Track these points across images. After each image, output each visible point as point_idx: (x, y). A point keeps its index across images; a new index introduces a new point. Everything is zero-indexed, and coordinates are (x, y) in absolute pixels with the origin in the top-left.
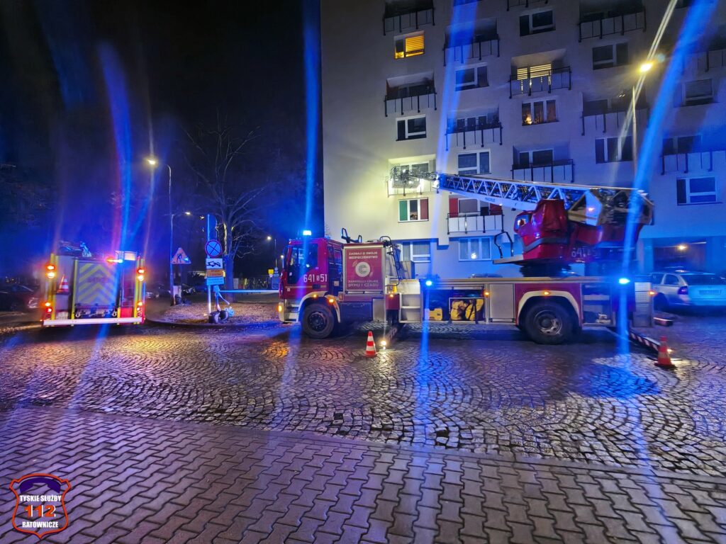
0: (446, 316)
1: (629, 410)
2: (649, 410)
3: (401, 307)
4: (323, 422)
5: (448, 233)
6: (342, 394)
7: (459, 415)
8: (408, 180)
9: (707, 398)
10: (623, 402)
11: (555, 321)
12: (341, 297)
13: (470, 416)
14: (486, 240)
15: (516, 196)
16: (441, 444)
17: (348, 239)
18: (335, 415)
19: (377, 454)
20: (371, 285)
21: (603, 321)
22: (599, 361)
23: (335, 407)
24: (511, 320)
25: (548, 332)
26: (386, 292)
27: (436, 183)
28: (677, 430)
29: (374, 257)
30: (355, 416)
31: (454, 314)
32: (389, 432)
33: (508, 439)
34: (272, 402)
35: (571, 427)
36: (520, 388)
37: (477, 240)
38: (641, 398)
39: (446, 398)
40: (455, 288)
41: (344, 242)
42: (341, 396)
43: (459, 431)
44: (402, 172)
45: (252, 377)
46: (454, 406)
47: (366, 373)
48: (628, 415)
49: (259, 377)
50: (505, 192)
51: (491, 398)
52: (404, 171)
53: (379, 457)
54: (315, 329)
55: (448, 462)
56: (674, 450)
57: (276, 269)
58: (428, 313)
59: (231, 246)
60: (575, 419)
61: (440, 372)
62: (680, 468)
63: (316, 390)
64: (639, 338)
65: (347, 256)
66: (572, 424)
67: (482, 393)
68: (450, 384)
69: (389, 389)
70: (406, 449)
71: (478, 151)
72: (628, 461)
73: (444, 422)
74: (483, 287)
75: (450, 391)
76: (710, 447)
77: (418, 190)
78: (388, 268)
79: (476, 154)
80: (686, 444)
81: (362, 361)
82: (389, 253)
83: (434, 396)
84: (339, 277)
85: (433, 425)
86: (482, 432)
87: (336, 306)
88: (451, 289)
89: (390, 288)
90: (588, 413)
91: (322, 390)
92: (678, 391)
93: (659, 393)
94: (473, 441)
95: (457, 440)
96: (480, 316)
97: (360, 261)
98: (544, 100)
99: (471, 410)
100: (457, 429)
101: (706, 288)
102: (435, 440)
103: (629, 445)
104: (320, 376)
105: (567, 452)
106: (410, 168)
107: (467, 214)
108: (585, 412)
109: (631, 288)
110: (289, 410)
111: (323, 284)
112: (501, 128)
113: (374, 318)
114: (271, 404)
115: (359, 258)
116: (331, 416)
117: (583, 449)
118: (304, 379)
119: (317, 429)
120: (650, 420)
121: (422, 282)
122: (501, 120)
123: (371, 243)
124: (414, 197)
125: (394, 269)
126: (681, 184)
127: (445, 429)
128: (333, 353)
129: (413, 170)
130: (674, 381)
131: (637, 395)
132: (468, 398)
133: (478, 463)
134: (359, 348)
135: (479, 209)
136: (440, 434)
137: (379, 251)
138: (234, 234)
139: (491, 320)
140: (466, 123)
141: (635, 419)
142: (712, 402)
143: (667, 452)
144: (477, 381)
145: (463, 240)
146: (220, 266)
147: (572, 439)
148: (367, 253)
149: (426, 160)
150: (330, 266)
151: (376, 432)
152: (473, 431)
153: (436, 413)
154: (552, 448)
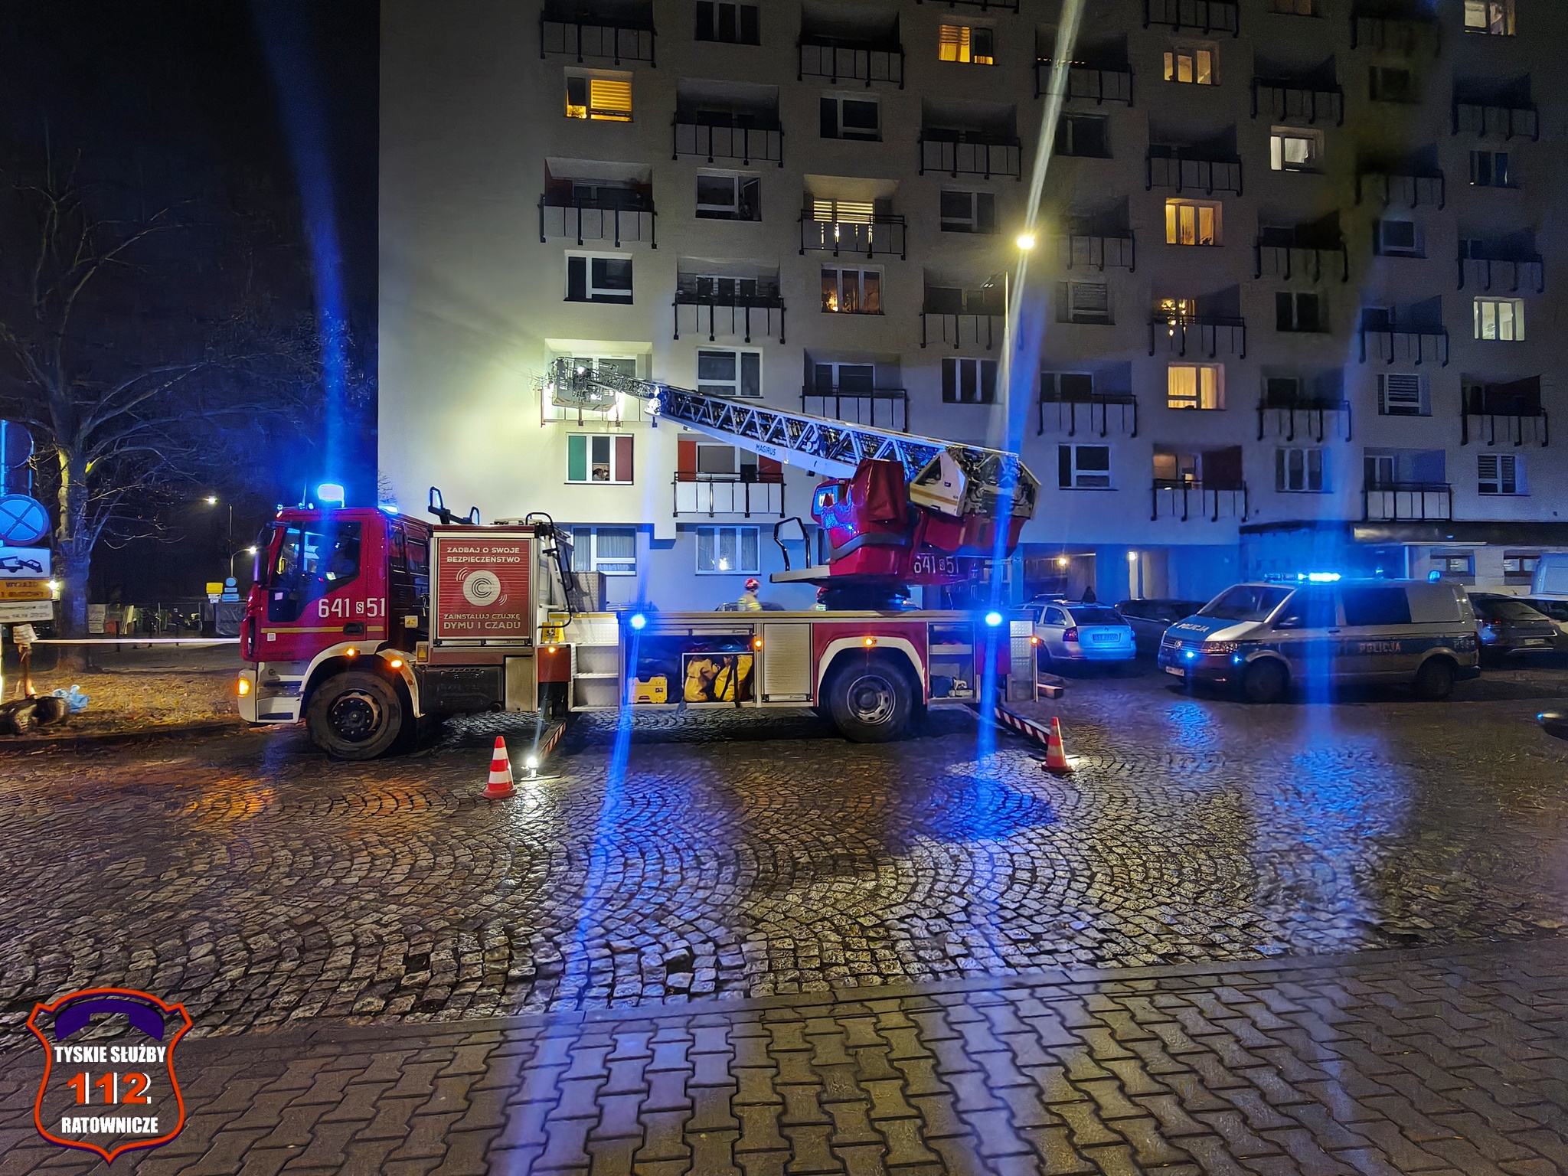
0: (675, 692)
1: (1015, 858)
2: (1045, 853)
3: (573, 674)
4: (372, 984)
5: (675, 515)
6: (427, 900)
7: (713, 915)
8: (591, 391)
9: (1121, 822)
10: (1003, 844)
11: (882, 695)
12: (423, 655)
13: (736, 912)
14: (750, 533)
15: (816, 447)
16: (679, 991)
17: (445, 515)
18: (406, 957)
19: (525, 1047)
20: (502, 625)
21: (962, 693)
22: (957, 769)
23: (407, 939)
24: (805, 698)
25: (870, 718)
26: (538, 642)
27: (654, 403)
28: (1089, 887)
29: (510, 560)
30: (464, 954)
31: (692, 688)
32: (552, 982)
33: (816, 952)
34: (212, 952)
35: (926, 907)
36: (830, 839)
37: (733, 532)
38: (1032, 835)
39: (683, 879)
40: (696, 633)
41: (435, 520)
42: (424, 906)
43: (715, 953)
44: (575, 371)
45: (144, 887)
46: (701, 894)
47: (489, 840)
48: (1015, 870)
49: (171, 882)
50: (795, 438)
51: (775, 866)
52: (581, 370)
53: (533, 1055)
54: (346, 736)
55: (698, 1032)
56: (1089, 925)
57: (231, 581)
58: (635, 688)
59: (82, 513)
60: (931, 889)
61: (665, 820)
62: (1102, 959)
63: (351, 899)
64: (1017, 723)
65: (443, 554)
66: (928, 902)
67: (757, 859)
68: (690, 847)
69: (550, 873)
70: (598, 1018)
71: (739, 350)
72: (1025, 960)
73: (681, 936)
74: (752, 630)
75: (689, 862)
76: (1138, 911)
77: (611, 415)
78: (544, 586)
79: (733, 354)
80: (1106, 911)
81: (477, 811)
82: (549, 552)
83: (654, 878)
84: (419, 607)
85: (658, 948)
86: (764, 945)
87: (410, 676)
88: (686, 633)
89: (549, 631)
90: (951, 873)
91: (371, 896)
92: (1081, 814)
93: (1055, 820)
94: (746, 970)
95: (712, 974)
96: (745, 691)
97: (474, 567)
98: (861, 270)
99: (738, 900)
100: (710, 947)
101: (1101, 631)
102: (664, 983)
103: (1024, 927)
104: (363, 858)
105: (926, 961)
106: (595, 366)
107: (714, 476)
108: (946, 872)
109: (1004, 631)
110: (267, 967)
111: (374, 622)
112: (784, 310)
113: (507, 705)
114: (212, 958)
115: (472, 559)
116: (395, 965)
117: (953, 950)
118: (317, 872)
119: (357, 1006)
120: (1049, 872)
121: (623, 619)
122: (783, 292)
123: (502, 526)
124: (602, 431)
125: (558, 589)
126: (1064, 453)
127: (685, 952)
128: (401, 796)
129: (600, 369)
130: (1073, 796)
131: (1024, 830)
132: (728, 873)
133: (762, 1021)
134: (469, 777)
135: (738, 469)
136: (673, 966)
137: (524, 545)
138: (93, 481)
139: (765, 698)
140: (716, 287)
141: (1026, 875)
142: (1129, 827)
143: (1080, 932)
144: (746, 832)
145: (704, 531)
146: (39, 569)
147: (930, 932)
148: (494, 550)
149: (632, 354)
150: (393, 578)
151: (520, 987)
152: (745, 947)
153: (664, 917)
154: (898, 958)
